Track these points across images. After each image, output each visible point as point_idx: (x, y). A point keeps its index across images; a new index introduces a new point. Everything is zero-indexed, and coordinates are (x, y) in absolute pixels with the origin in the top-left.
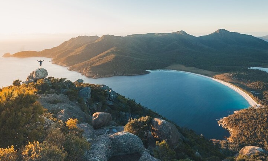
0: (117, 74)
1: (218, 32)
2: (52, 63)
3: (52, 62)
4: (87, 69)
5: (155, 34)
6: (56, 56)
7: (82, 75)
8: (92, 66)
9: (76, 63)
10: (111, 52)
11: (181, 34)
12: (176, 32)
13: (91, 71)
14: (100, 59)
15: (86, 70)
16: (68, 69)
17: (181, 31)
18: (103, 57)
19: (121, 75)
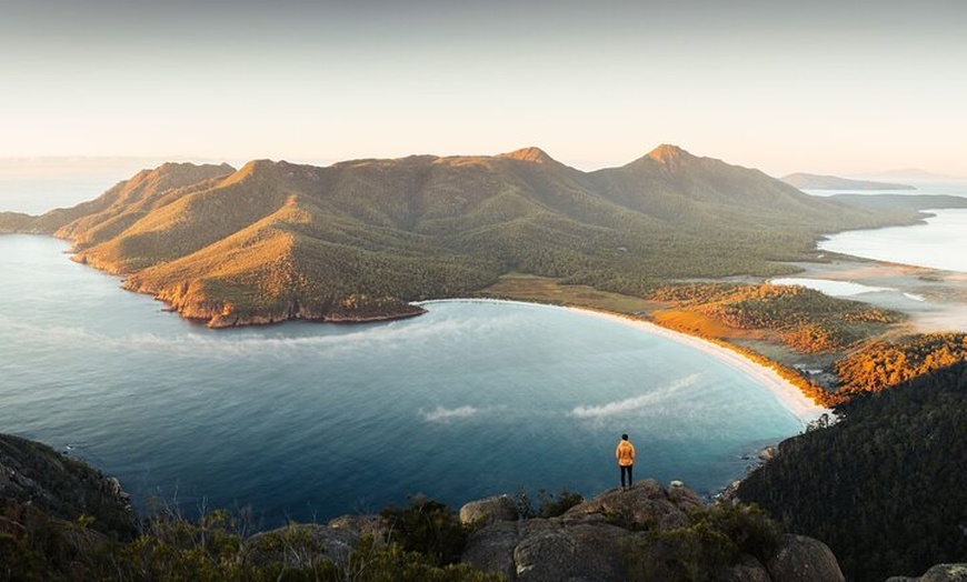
0: (298, 315)
1: (658, 157)
2: (72, 259)
3: (73, 255)
4: (187, 289)
5: (438, 158)
6: (88, 232)
7: (171, 311)
8: (205, 277)
9: (150, 265)
10: (275, 227)
11: (532, 159)
12: (513, 154)
13: (202, 298)
14: (237, 250)
15: (185, 290)
16: (122, 284)
17: (532, 148)
18: (247, 244)
19: (313, 321)
